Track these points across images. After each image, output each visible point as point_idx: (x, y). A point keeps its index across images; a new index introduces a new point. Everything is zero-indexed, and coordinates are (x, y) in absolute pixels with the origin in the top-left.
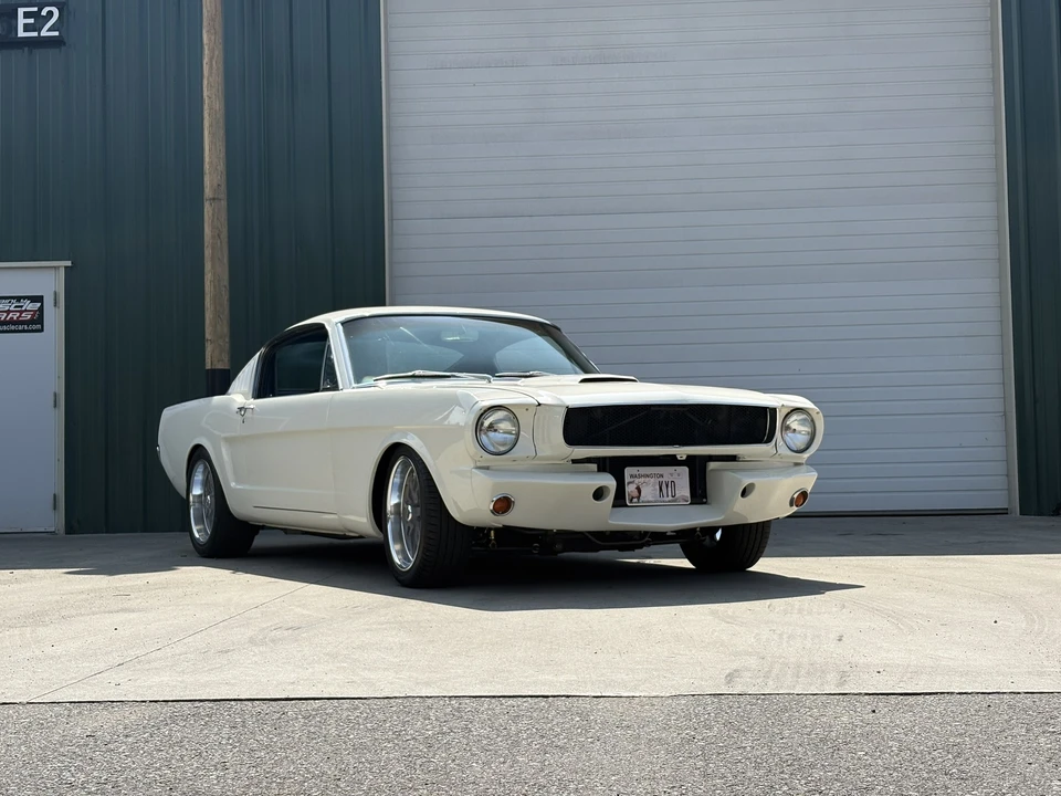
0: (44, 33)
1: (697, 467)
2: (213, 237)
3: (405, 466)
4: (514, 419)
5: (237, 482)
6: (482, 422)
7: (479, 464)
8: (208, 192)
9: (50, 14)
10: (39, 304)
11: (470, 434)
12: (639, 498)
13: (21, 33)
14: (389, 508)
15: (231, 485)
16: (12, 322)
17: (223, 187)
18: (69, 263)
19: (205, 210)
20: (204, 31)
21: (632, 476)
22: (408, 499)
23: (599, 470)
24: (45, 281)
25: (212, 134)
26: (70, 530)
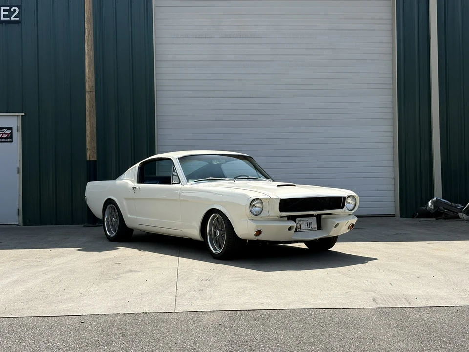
0: (12, 18)
1: (319, 217)
2: (90, 107)
4: (262, 203)
6: (252, 203)
7: (250, 219)
8: (88, 89)
9: (15, 10)
10: (11, 131)
11: (247, 208)
12: (300, 228)
13: (2, 18)
14: (207, 232)
15: (127, 215)
17: (94, 86)
18: (23, 114)
19: (87, 97)
20: (86, 23)
21: (298, 221)
23: (288, 220)
24: (13, 121)
25: (89, 65)
26: (25, 224)
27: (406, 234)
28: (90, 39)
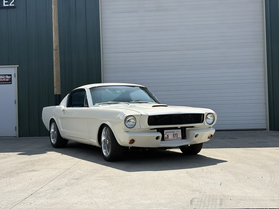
0: (10, 5)
1: (183, 130)
2: (56, 59)
3: (106, 129)
4: (135, 119)
5: (63, 129)
6: (127, 119)
7: (126, 131)
8: (54, 48)
10: (10, 77)
11: (123, 122)
12: (168, 138)
13: (4, 5)
14: (102, 140)
15: (61, 130)
16: (4, 81)
17: (58, 46)
18: (18, 66)
19: (54, 52)
20: (53, 5)
21: (166, 132)
22: (107, 138)
23: (157, 131)
24: (12, 70)
25: (55, 32)
26: (20, 136)
27: (265, 142)
28: (55, 15)
